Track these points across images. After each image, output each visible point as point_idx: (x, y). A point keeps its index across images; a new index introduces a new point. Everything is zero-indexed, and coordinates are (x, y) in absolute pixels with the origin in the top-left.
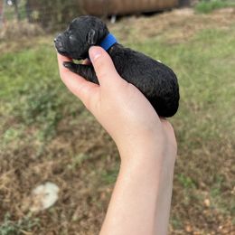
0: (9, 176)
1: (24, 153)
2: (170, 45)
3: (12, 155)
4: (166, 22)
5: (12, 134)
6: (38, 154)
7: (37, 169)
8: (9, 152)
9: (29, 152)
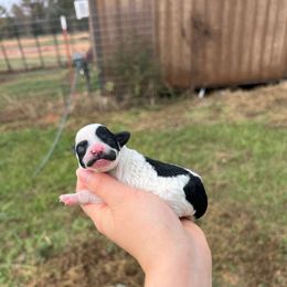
0: (77, 271)
1: (94, 247)
2: (276, 129)
3: (80, 249)
4: (272, 98)
5: (80, 225)
6: (109, 250)
7: (108, 267)
8: (77, 244)
9: (99, 246)
